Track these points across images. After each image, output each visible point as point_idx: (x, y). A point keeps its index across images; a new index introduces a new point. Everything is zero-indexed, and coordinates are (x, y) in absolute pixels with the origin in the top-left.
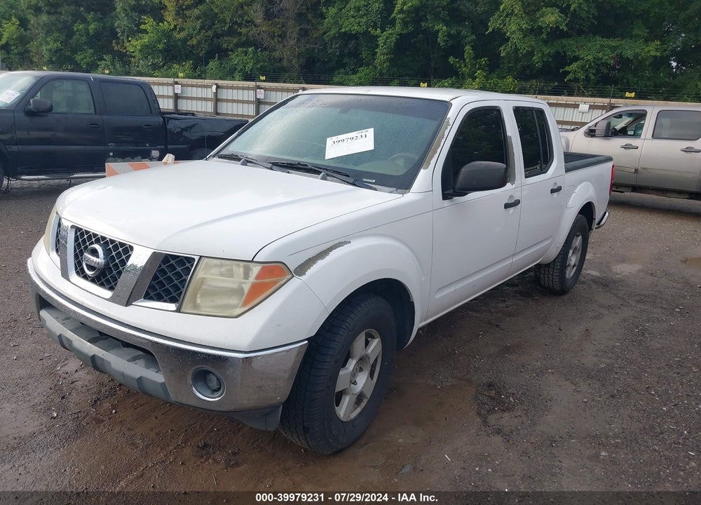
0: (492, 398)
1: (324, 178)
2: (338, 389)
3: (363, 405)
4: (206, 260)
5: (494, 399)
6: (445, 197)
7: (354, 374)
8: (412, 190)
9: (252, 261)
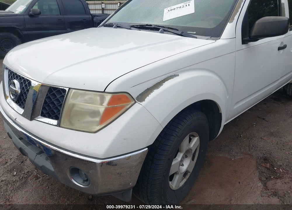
0: (268, 169)
1: (162, 32)
2: (171, 173)
3: (187, 177)
4: (74, 91)
5: (269, 169)
6: (244, 42)
7: (182, 161)
8: (222, 37)
9: (104, 92)
